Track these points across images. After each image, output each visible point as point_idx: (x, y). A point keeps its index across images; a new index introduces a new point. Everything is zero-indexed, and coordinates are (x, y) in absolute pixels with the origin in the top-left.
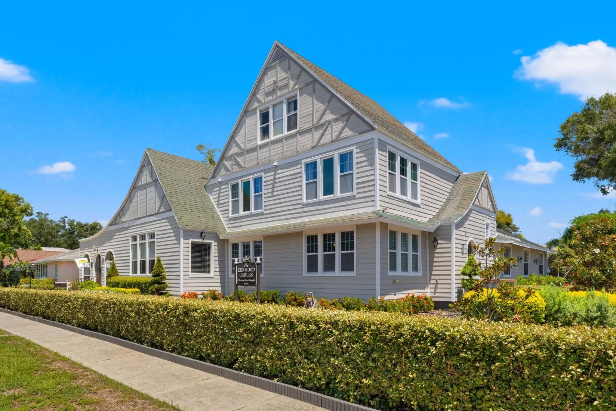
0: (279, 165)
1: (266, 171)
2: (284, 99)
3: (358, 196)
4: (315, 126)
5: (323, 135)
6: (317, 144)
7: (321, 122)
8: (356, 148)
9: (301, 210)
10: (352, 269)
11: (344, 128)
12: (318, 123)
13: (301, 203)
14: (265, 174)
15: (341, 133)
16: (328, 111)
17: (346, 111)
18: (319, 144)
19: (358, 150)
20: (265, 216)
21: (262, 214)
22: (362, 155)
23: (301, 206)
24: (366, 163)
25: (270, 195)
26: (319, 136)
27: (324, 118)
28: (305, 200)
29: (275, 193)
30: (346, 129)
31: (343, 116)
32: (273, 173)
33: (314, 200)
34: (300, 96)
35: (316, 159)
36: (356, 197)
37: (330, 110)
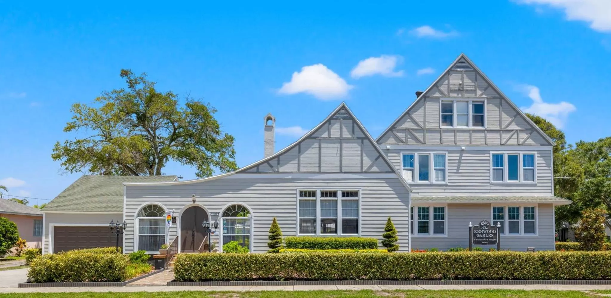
0: (467, 149)
1: (450, 152)
2: (471, 100)
3: (538, 185)
4: (503, 130)
5: (510, 138)
6: (506, 143)
7: (507, 128)
8: (538, 154)
9: (489, 188)
10: (533, 232)
11: (528, 138)
12: (505, 129)
13: (489, 183)
14: (448, 153)
15: (525, 141)
16: (514, 123)
17: (529, 127)
18: (507, 144)
19: (539, 156)
20: (448, 188)
21: (446, 185)
22: (542, 159)
23: (489, 184)
24: (544, 165)
25: (455, 171)
26: (507, 138)
27: (510, 126)
28: (492, 181)
29: (460, 171)
30: (530, 140)
31: (527, 130)
32: (459, 155)
33: (501, 182)
34: (487, 104)
35: (504, 154)
36: (537, 185)
37: (515, 122)
